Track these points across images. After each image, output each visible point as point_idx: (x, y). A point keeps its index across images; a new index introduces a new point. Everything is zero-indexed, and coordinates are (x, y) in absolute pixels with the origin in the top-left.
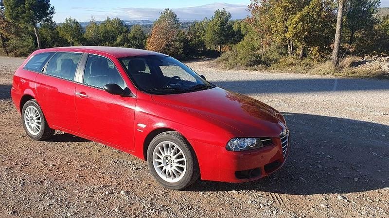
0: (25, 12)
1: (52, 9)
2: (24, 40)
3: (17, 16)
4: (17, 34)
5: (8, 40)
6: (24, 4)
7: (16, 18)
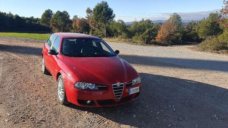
0: (101, 17)
1: (114, 15)
2: (101, 31)
3: (98, 19)
4: (99, 28)
5: (94, 30)
6: (101, 13)
7: (97, 20)
